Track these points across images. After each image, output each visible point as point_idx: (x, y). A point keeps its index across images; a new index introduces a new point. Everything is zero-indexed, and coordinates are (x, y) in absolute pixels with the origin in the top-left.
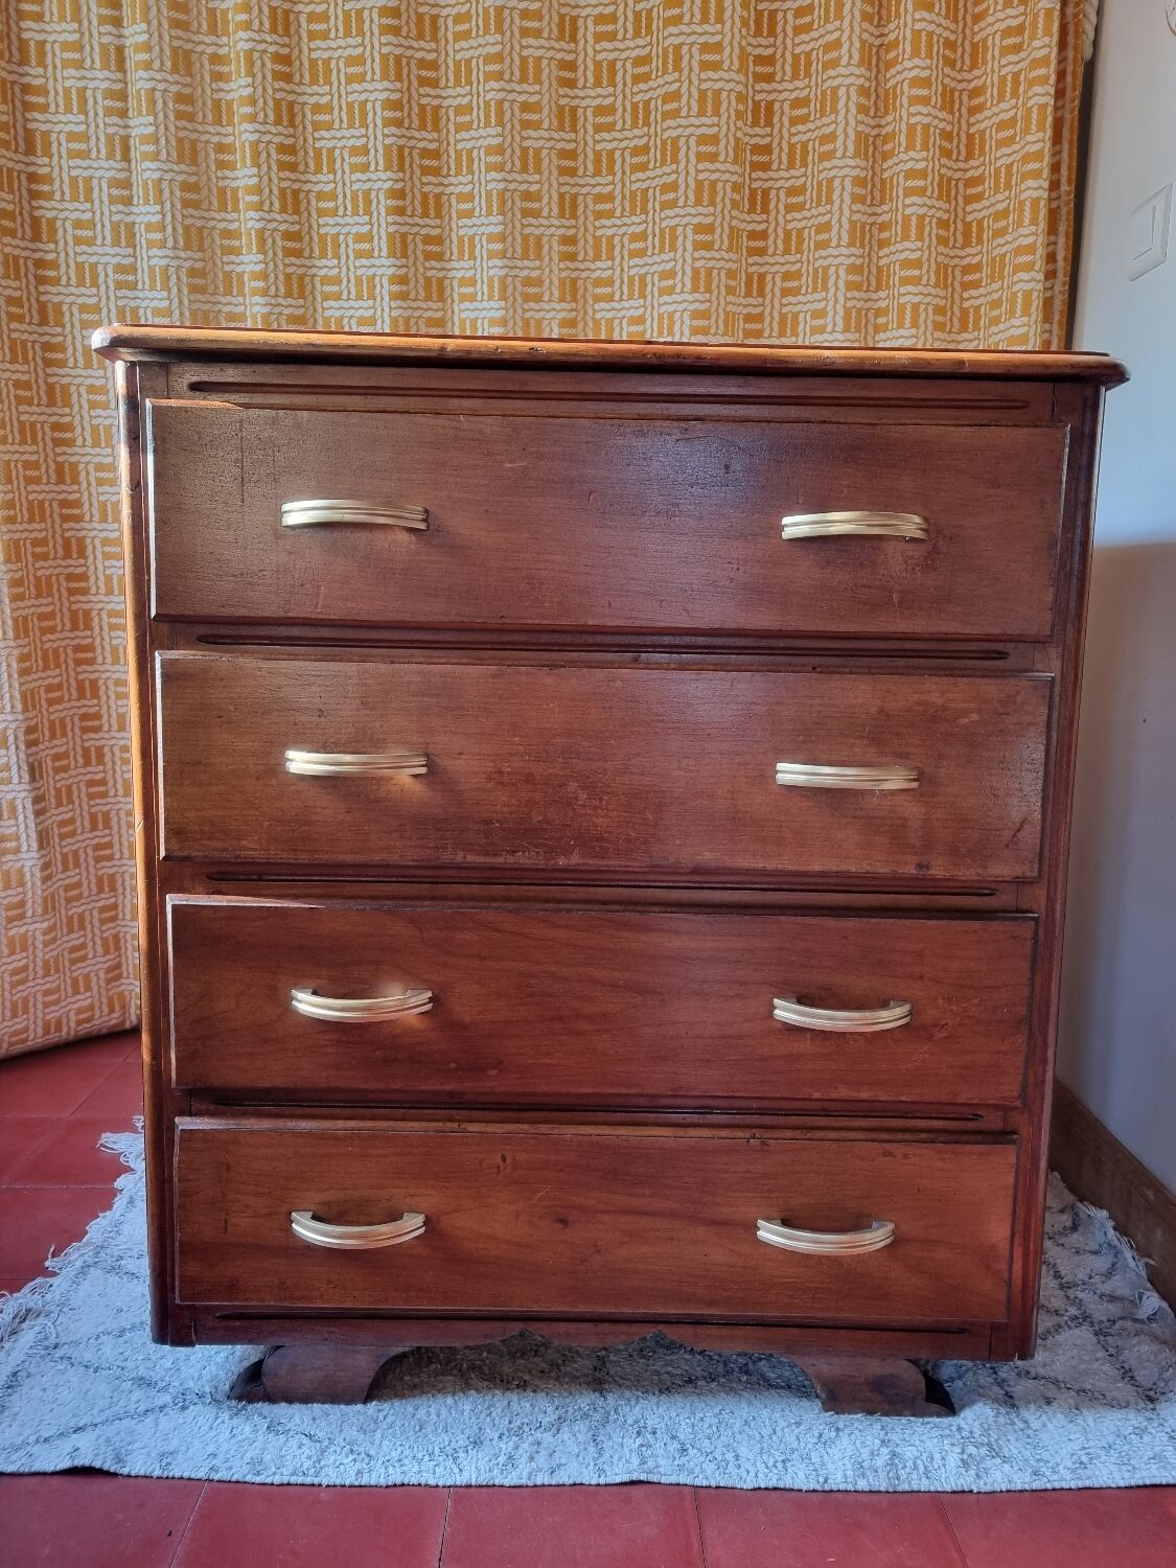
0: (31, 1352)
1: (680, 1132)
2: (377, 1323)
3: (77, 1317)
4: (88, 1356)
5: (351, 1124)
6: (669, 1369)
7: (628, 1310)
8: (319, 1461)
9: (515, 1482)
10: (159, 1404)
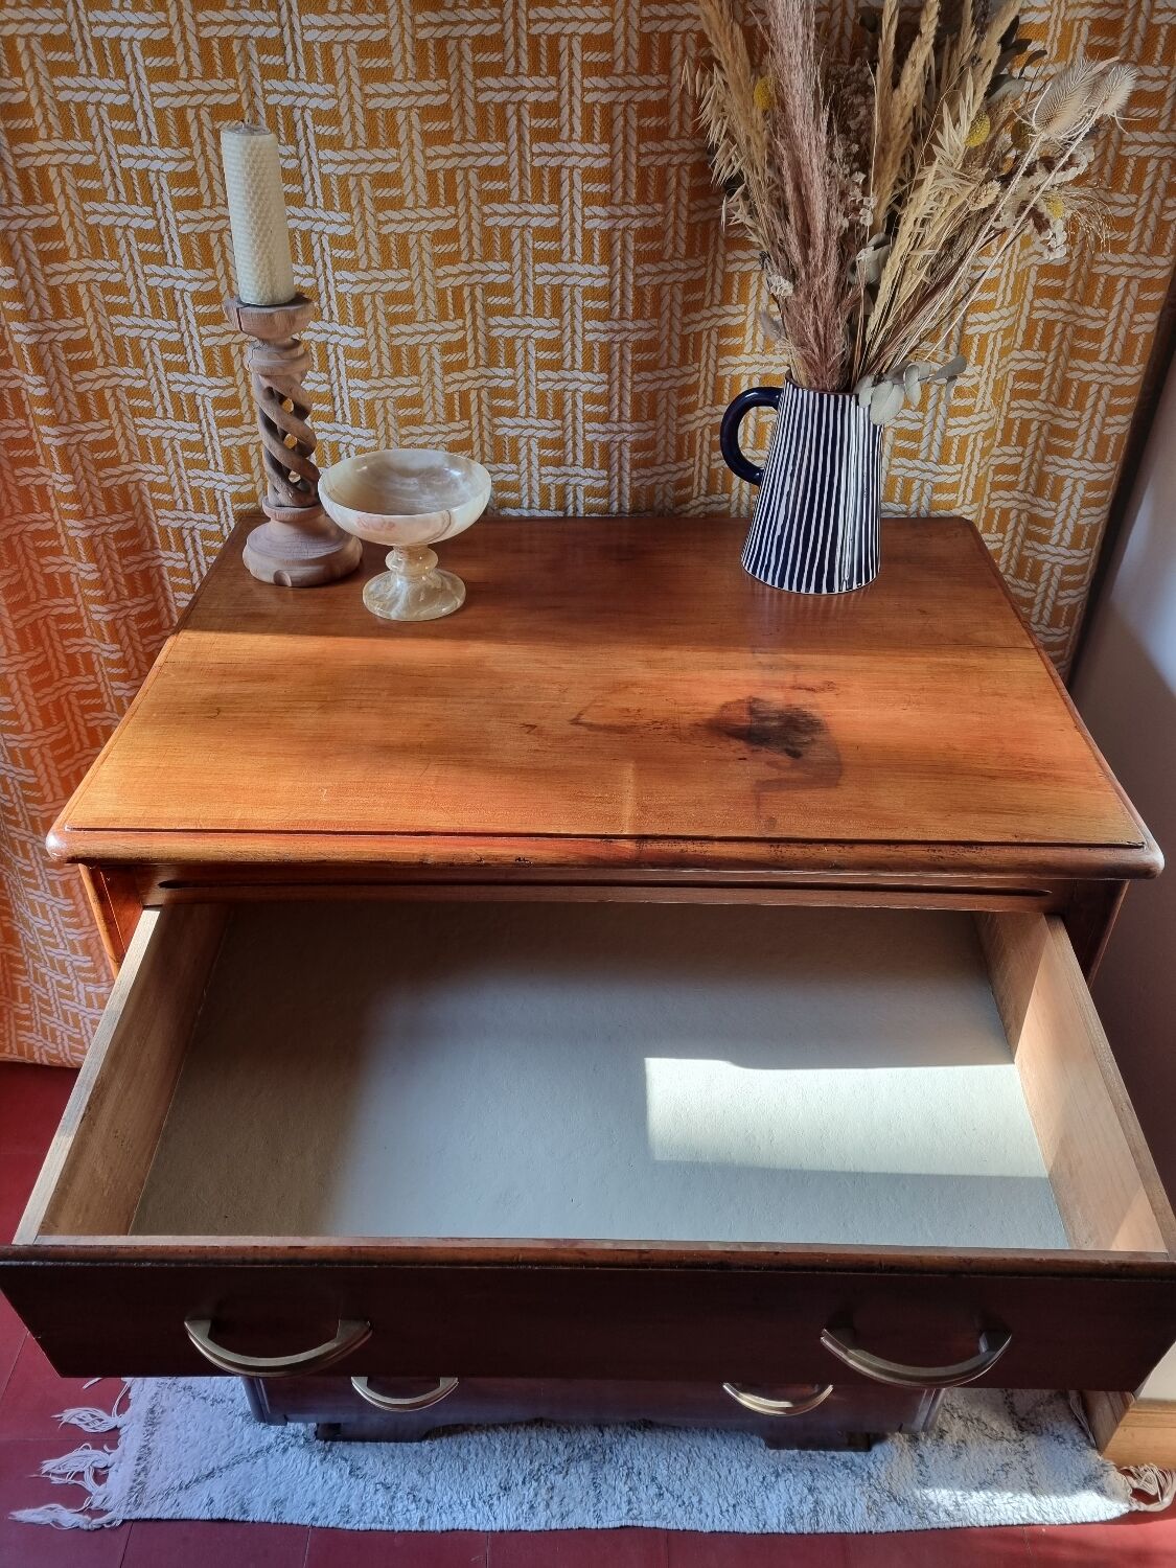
8: (390, 1508)
9: (536, 1528)
10: (265, 1444)
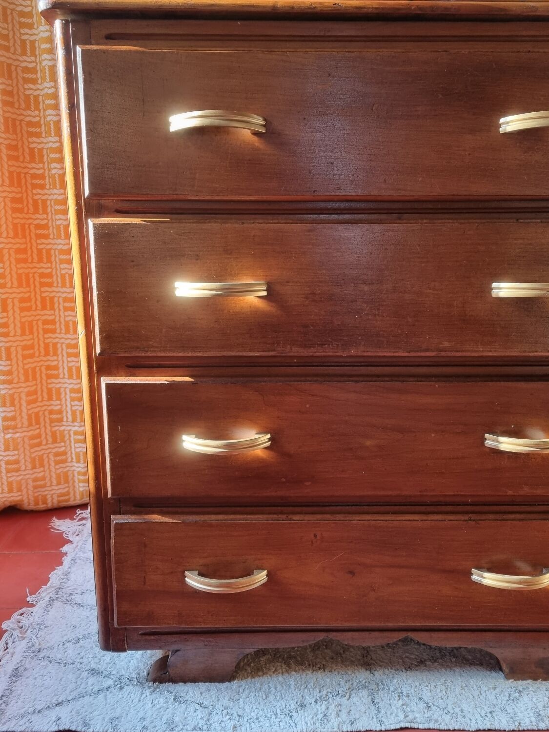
0: (25, 654)
1: (424, 517)
2: (237, 635)
3: (50, 632)
4: (59, 656)
5: (221, 517)
6: (407, 655)
7: (390, 625)
8: (208, 720)
10: (106, 685)
